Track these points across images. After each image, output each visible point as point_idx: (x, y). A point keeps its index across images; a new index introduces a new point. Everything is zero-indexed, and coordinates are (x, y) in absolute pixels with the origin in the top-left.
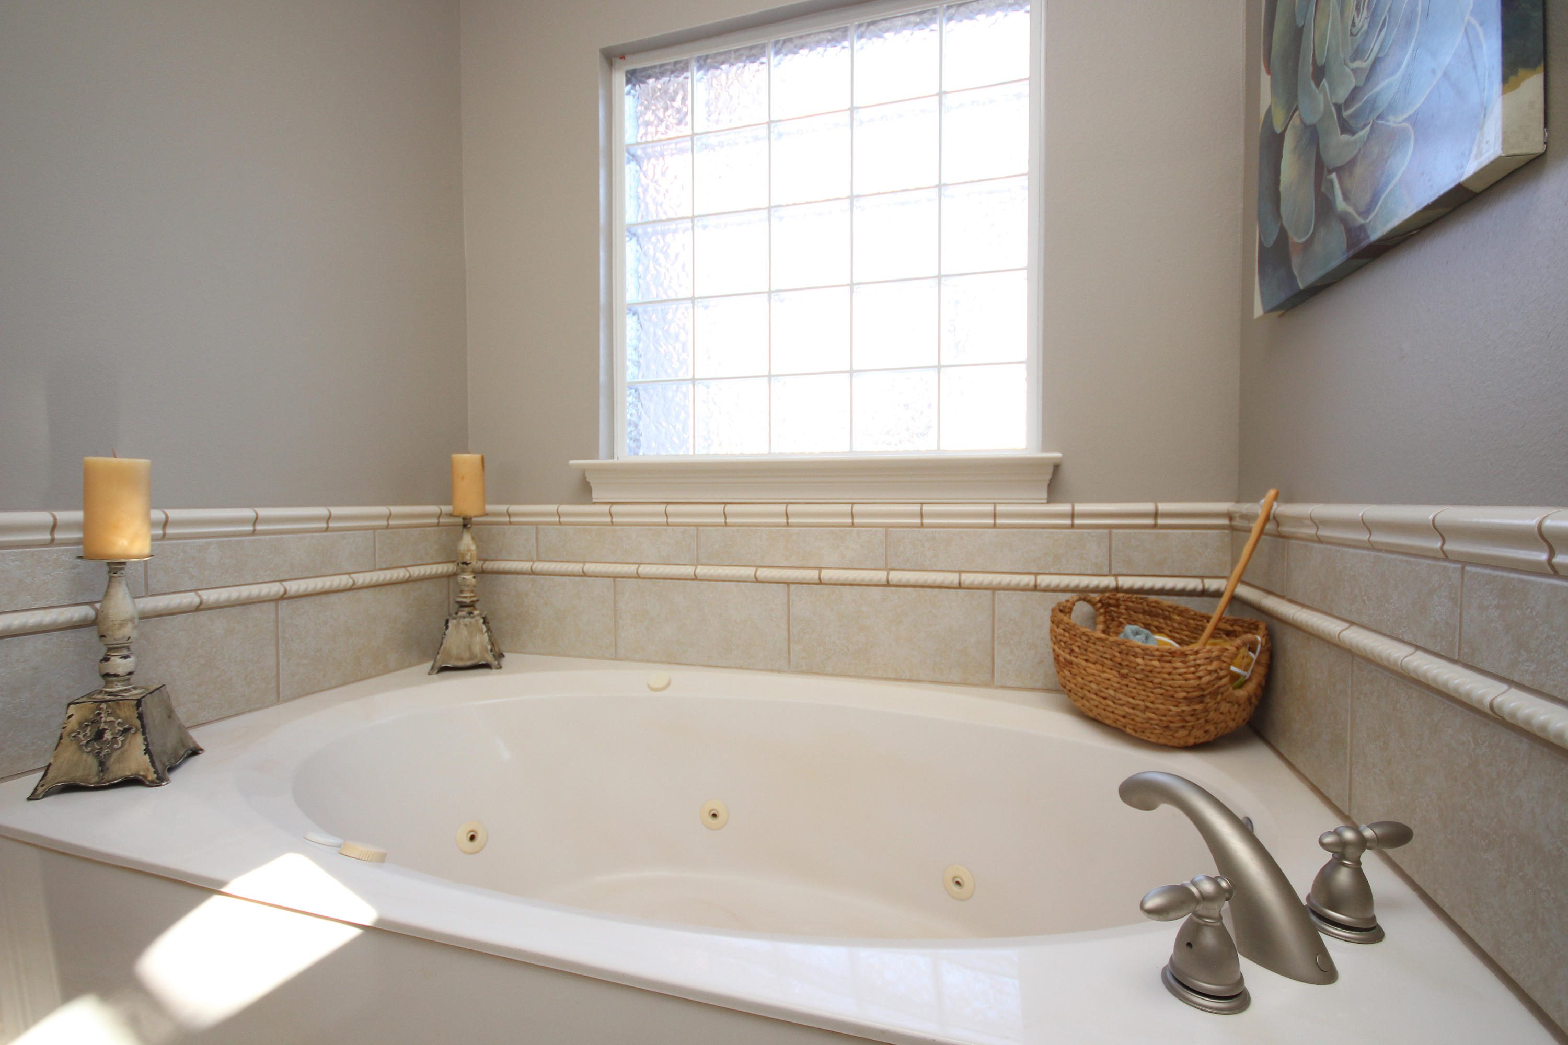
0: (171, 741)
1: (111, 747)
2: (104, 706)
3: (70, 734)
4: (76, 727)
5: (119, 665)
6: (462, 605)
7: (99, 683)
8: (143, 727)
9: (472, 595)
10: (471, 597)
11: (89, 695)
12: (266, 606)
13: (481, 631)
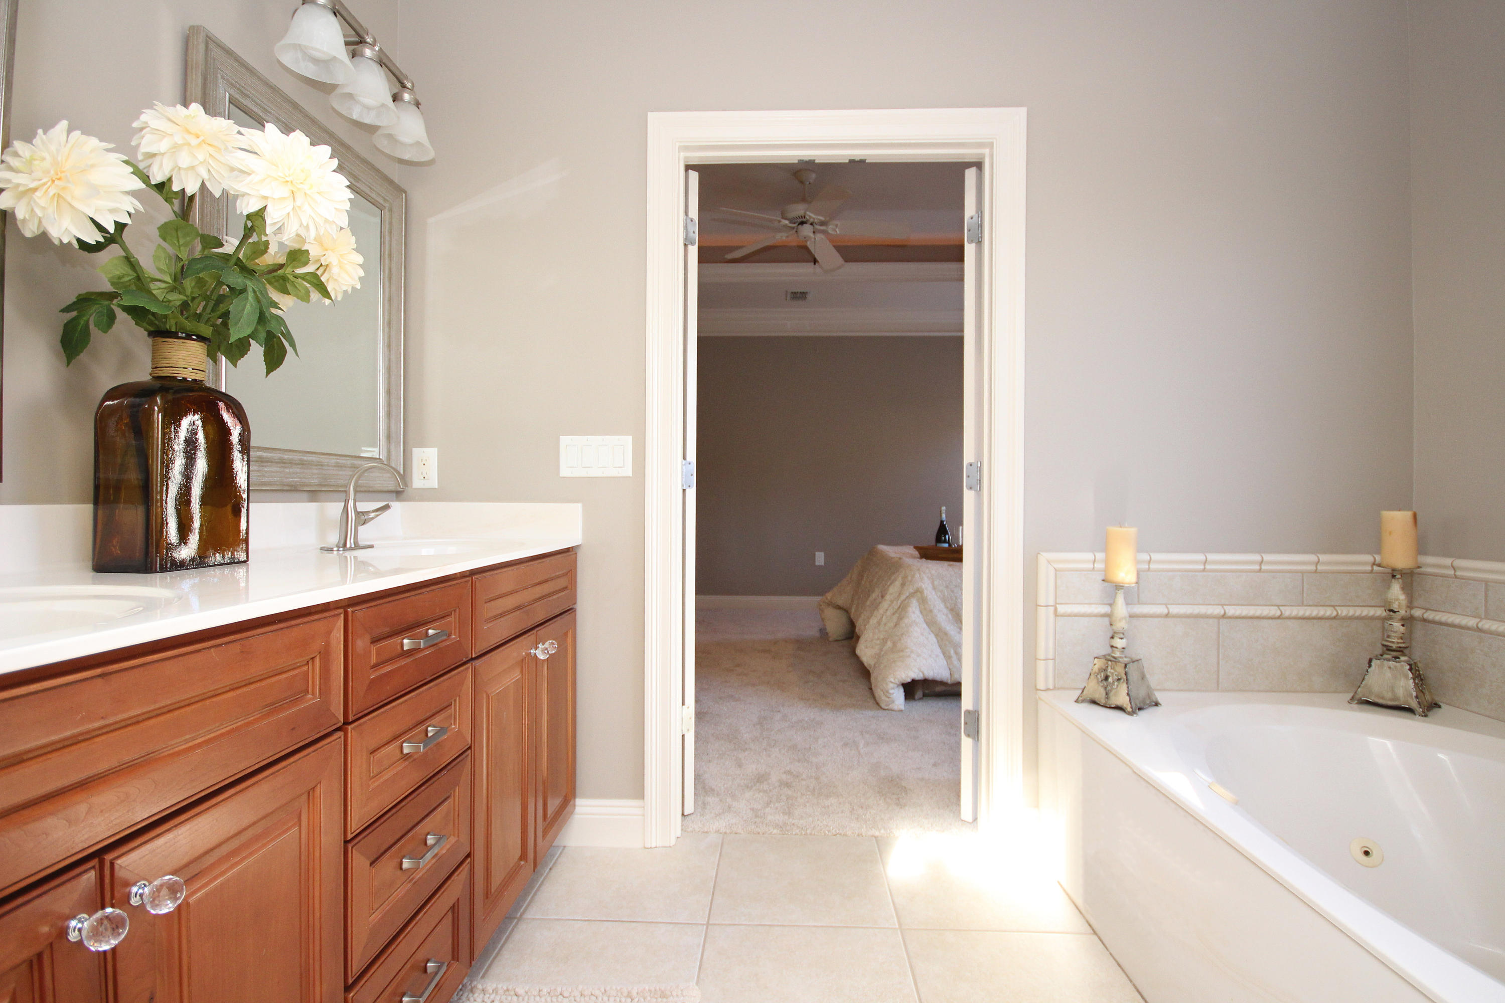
0: (1142, 693)
1: (1112, 687)
2: (1110, 663)
3: (1094, 674)
4: (1097, 671)
5: (1119, 643)
6: (1389, 649)
7: (1109, 650)
8: (1127, 680)
9: (1400, 641)
10: (1398, 643)
11: (1104, 656)
12: (1211, 621)
13: (1406, 677)
